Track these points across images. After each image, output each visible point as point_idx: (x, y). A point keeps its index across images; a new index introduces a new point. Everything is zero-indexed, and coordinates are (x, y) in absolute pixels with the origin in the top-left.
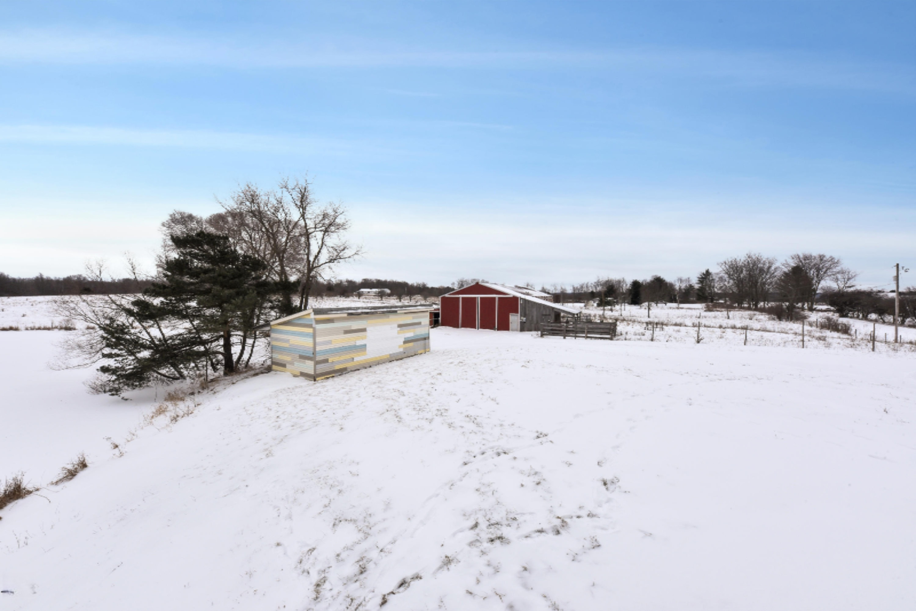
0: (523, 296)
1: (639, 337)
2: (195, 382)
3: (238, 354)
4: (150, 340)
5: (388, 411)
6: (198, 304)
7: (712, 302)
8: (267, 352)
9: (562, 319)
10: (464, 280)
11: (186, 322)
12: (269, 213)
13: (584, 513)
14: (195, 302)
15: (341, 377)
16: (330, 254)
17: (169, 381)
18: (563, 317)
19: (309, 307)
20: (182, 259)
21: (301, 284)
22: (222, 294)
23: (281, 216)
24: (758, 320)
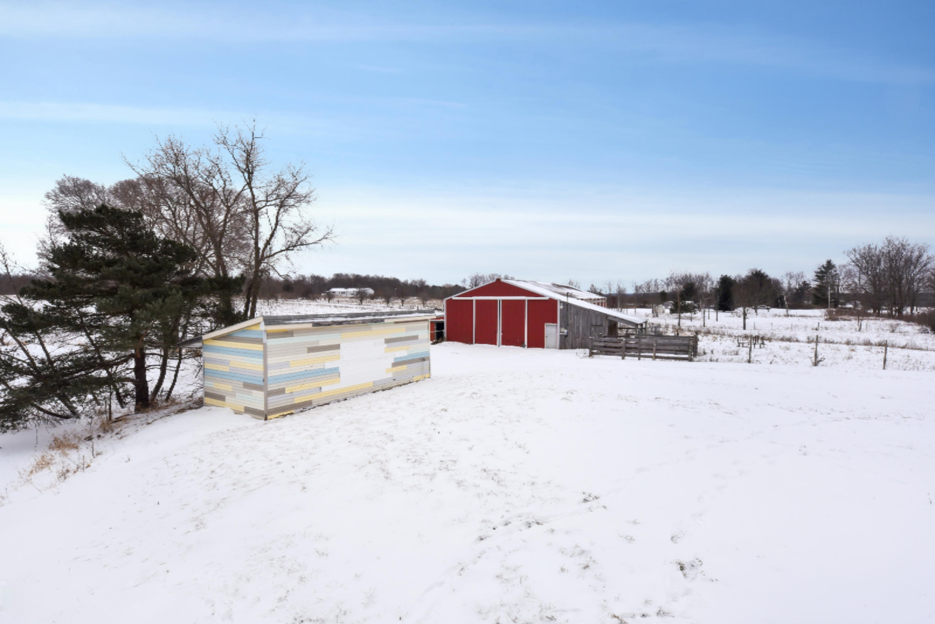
0: (564, 299)
1: (730, 357)
2: (93, 423)
3: (156, 382)
4: (28, 361)
5: (370, 463)
6: (98, 309)
7: (835, 306)
8: (197, 379)
9: (619, 332)
10: (480, 275)
11: (81, 335)
12: (201, 180)
13: (651, 610)
14: (94, 306)
15: (303, 415)
16: (288, 239)
17: (55, 420)
18: (621, 329)
19: (257, 314)
20: (75, 246)
21: (246, 281)
22: (132, 295)
23: (217, 184)
24: (905, 333)
